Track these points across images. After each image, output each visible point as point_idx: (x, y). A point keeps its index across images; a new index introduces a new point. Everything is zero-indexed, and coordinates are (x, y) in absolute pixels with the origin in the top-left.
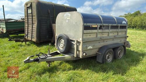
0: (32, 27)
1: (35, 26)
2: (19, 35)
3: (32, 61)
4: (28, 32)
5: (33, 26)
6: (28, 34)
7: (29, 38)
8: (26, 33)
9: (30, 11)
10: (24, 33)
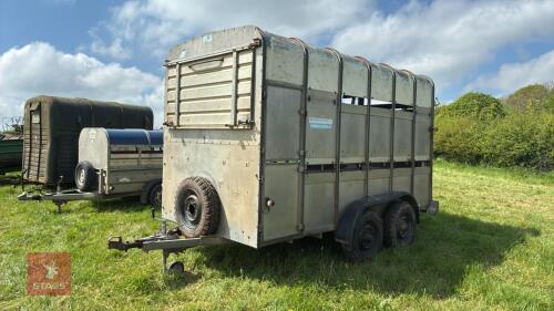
0: (40, 153)
1: (46, 150)
2: (7, 174)
3: (29, 199)
4: (30, 164)
5: (43, 151)
6: (29, 169)
7: (33, 178)
8: (26, 167)
9: (36, 119)
10: (20, 170)
